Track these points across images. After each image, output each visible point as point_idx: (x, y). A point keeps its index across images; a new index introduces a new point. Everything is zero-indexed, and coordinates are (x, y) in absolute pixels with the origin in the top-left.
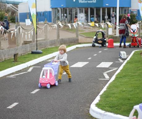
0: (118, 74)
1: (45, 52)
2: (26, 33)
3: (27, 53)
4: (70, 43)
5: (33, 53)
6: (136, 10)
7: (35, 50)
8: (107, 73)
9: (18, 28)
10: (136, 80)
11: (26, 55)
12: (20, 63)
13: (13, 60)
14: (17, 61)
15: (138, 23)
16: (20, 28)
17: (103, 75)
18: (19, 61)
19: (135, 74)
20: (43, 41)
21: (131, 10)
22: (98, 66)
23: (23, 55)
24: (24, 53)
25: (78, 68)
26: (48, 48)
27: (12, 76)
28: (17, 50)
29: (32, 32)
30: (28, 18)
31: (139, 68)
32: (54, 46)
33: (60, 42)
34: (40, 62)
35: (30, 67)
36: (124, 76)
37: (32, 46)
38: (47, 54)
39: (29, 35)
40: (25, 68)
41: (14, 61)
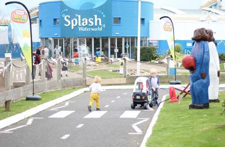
0: (155, 126)
1: (44, 97)
2: (17, 71)
3: (19, 100)
4: (74, 85)
5: (28, 99)
6: (155, 41)
7: (31, 96)
8: (136, 125)
9: (8, 65)
10: (183, 134)
11: (19, 102)
12: (14, 112)
13: (4, 109)
14: (9, 111)
15: (166, 58)
16: (10, 65)
17: (132, 127)
18: (13, 110)
19: (178, 126)
20: (40, 83)
21: (149, 41)
22: (122, 116)
23: (14, 102)
24: (16, 100)
25: (96, 119)
26: (47, 93)
27: (7, 131)
28: (7, 95)
29: (25, 70)
30: (7, 52)
31: (181, 118)
32: (54, 90)
33: (62, 84)
34: (40, 112)
35: (28, 118)
36: (165, 129)
37: (26, 89)
38: (48, 101)
39: (21, 74)
40: (22, 120)
41: (5, 111)
